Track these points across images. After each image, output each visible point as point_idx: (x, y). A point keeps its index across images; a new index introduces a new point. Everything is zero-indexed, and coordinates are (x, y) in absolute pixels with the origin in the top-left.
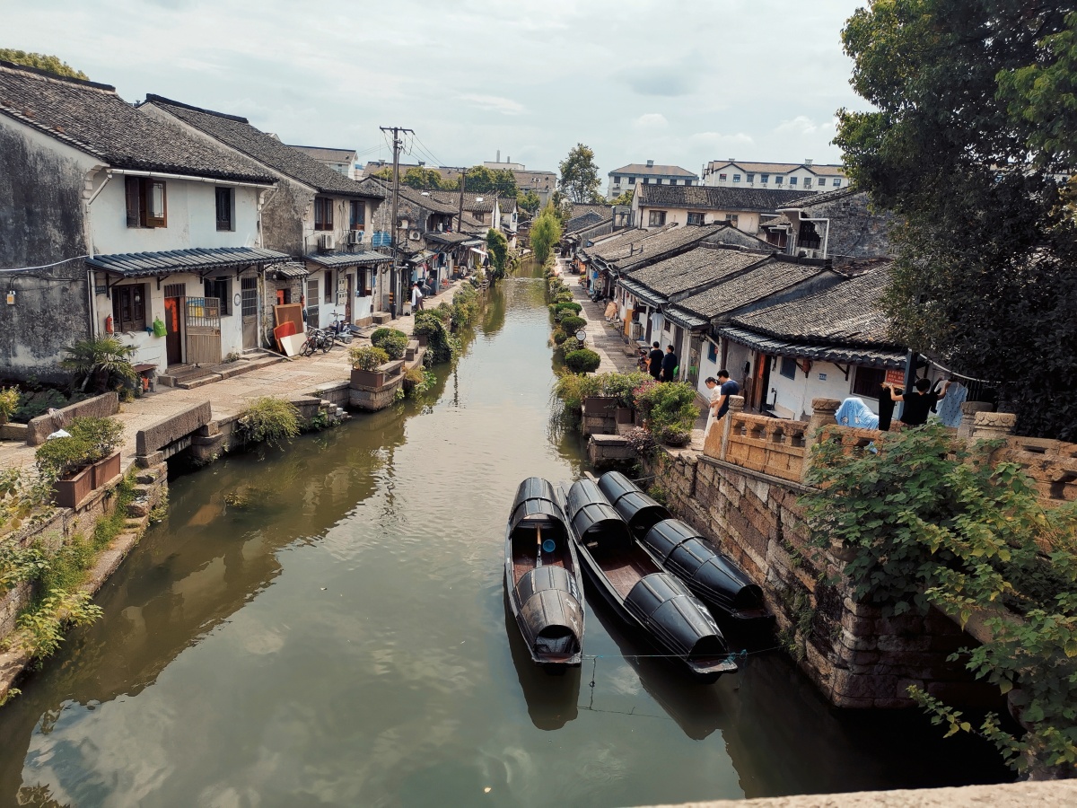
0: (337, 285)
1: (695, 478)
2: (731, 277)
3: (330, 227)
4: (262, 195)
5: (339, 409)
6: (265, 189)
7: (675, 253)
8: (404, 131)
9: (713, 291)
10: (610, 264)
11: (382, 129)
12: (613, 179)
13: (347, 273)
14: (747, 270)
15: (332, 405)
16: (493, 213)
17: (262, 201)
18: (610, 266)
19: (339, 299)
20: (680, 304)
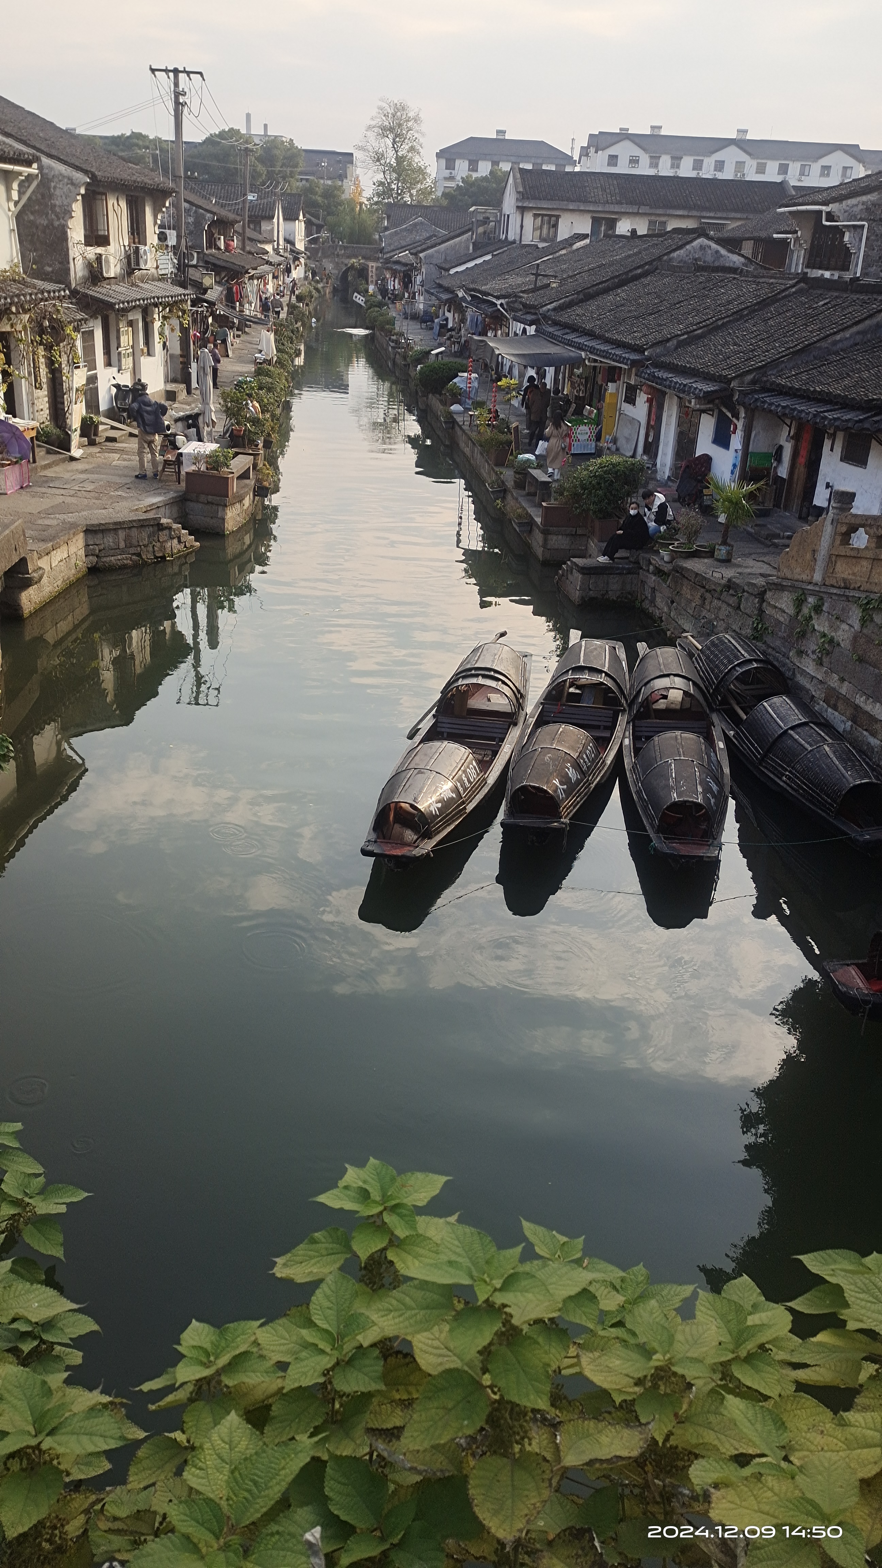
0: (118, 338)
1: (761, 611)
2: (739, 316)
3: (104, 241)
4: (15, 186)
5: (184, 532)
6: (20, 174)
7: (623, 281)
8: (188, 73)
9: (717, 339)
10: (503, 301)
11: (153, 71)
12: (443, 162)
13: (130, 318)
14: (763, 304)
15: (175, 526)
16: (275, 220)
17: (15, 196)
18: (501, 305)
19: (123, 360)
20: (667, 359)
